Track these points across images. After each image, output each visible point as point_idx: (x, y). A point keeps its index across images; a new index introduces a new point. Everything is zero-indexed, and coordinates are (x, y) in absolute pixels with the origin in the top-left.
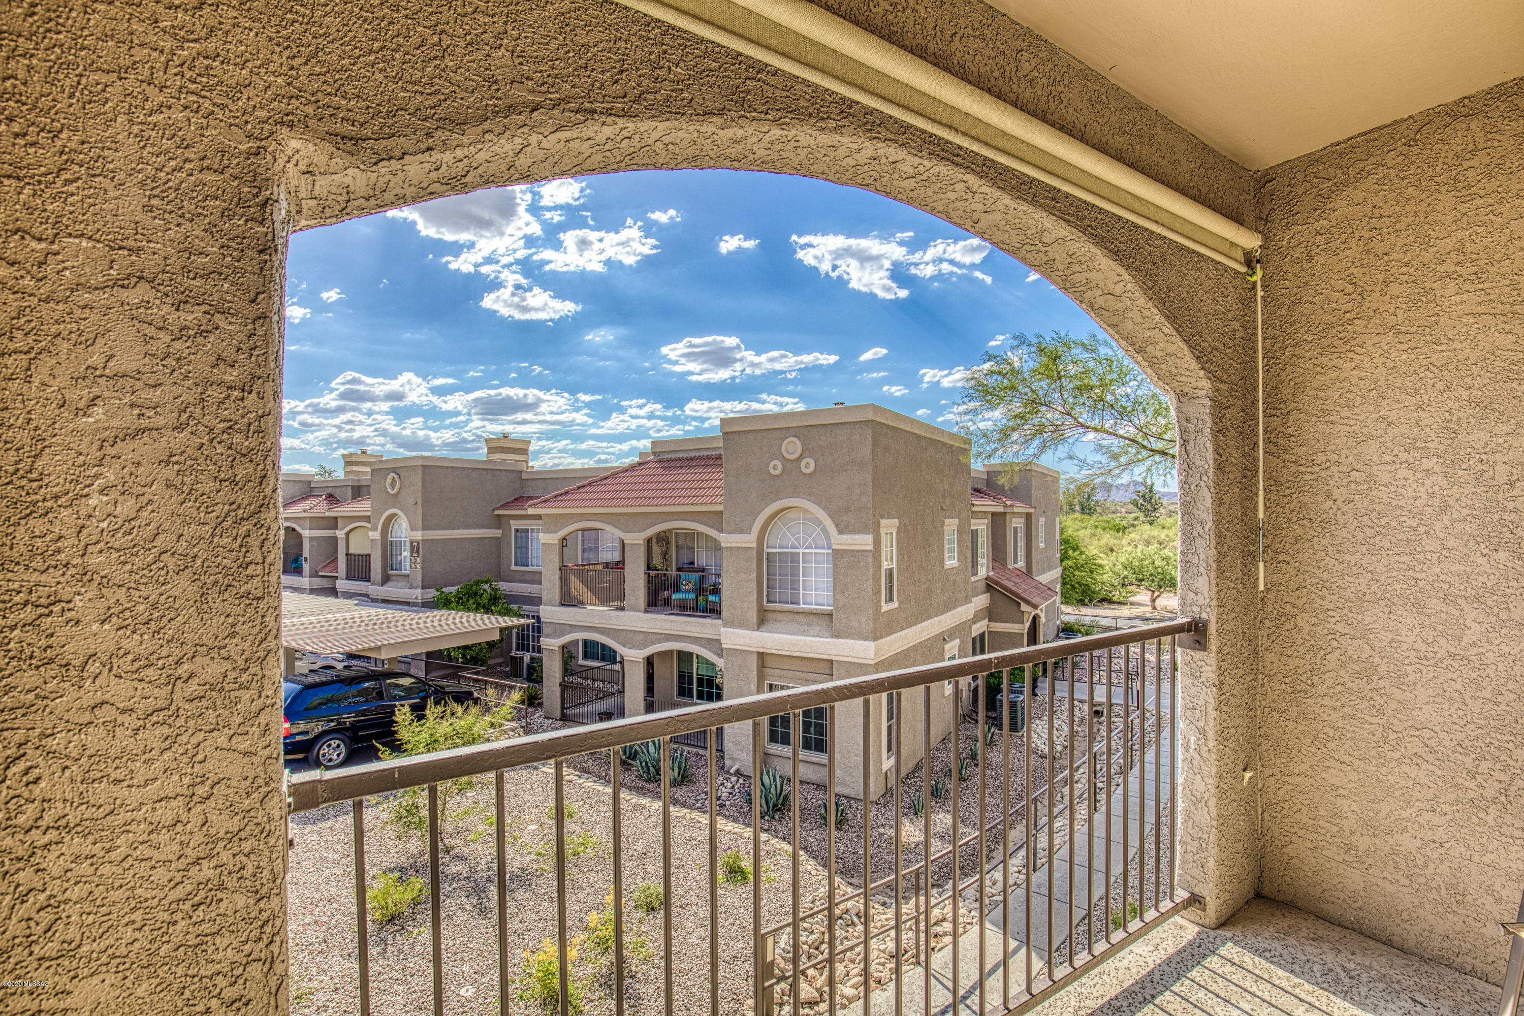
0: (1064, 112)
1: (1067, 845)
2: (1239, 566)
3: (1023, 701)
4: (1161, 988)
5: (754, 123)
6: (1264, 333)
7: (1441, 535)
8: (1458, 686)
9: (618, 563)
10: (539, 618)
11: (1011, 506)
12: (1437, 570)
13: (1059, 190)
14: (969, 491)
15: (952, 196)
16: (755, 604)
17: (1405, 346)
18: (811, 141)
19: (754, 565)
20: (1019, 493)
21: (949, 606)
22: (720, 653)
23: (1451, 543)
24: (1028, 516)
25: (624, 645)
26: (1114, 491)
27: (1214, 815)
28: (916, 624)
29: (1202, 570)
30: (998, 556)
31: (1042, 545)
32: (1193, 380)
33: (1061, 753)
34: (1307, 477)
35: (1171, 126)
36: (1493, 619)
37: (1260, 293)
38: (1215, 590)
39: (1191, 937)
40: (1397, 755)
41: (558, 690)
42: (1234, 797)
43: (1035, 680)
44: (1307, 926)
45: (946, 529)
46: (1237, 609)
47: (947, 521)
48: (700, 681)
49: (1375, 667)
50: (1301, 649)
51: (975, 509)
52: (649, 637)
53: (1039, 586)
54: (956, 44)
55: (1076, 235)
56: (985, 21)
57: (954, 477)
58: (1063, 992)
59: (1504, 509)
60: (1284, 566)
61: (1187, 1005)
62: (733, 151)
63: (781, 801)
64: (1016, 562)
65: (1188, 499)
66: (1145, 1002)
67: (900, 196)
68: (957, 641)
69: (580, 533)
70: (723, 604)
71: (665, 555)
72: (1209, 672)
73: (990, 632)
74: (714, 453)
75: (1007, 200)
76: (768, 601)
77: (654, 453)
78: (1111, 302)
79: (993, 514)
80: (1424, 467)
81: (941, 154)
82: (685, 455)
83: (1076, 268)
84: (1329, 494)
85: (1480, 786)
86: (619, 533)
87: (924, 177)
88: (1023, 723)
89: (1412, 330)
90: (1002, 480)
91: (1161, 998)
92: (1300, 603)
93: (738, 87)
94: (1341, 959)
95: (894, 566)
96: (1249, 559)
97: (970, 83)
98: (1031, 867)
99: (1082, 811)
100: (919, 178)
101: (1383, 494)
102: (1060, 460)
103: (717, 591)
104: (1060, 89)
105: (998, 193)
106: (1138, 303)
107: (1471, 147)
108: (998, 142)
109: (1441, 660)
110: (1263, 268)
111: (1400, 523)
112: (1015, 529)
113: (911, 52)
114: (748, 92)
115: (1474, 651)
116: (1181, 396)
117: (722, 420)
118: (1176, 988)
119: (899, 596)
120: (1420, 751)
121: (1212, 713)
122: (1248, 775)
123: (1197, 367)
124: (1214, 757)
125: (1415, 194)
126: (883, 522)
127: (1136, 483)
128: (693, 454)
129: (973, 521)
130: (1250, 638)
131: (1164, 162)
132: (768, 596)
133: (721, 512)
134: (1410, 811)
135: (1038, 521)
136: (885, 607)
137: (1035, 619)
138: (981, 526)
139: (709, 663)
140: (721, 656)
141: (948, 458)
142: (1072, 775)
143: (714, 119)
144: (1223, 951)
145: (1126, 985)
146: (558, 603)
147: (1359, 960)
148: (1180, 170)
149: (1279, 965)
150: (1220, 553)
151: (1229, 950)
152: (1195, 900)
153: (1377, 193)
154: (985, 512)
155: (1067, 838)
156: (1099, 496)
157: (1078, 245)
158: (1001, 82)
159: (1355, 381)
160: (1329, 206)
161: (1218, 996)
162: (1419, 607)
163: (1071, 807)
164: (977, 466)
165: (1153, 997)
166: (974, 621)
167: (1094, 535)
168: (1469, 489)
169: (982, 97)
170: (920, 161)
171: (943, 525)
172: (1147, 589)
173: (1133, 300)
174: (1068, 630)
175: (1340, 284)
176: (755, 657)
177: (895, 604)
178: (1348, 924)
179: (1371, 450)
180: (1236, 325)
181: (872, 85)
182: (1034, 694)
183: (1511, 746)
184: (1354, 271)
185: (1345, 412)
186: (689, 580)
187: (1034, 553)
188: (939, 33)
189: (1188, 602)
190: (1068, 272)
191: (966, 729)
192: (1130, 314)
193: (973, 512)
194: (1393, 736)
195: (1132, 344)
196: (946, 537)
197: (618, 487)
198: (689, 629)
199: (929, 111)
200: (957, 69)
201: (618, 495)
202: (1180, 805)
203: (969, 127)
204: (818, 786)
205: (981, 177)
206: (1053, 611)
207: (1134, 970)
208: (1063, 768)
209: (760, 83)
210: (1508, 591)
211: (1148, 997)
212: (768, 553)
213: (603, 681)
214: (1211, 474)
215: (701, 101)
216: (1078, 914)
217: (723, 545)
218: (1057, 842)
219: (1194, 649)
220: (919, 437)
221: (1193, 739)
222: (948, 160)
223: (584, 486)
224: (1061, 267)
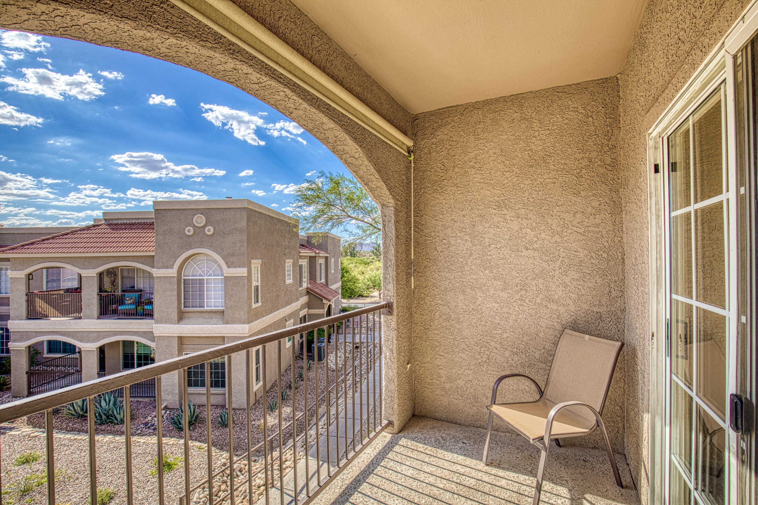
0: (333, 69)
1: (344, 410)
2: (405, 279)
3: (324, 346)
4: (376, 465)
5: (158, 31)
6: (414, 182)
7: (470, 264)
8: (475, 321)
9: (77, 289)
10: (7, 330)
11: (319, 253)
12: (469, 278)
13: (330, 106)
14: (298, 246)
15: (279, 98)
16: (176, 309)
17: (459, 192)
18: (197, 51)
19: (176, 287)
20: (322, 247)
21: (288, 303)
22: (153, 339)
23: (473, 268)
24: (326, 258)
25: (81, 341)
26: (364, 246)
27: (396, 385)
28: (271, 313)
29: (391, 281)
30: (312, 277)
31: (333, 271)
32: (387, 199)
33: (341, 368)
34: (429, 242)
35: (379, 87)
36: (485, 295)
37: (413, 165)
38: (395, 289)
39: (388, 440)
40: (457, 350)
41: (25, 377)
42: (404, 376)
43: (329, 336)
44: (430, 423)
45: (287, 264)
46: (404, 297)
47: (287, 261)
48: (139, 357)
49: (451, 316)
50: (427, 311)
51: (301, 254)
52: (100, 335)
53: (331, 291)
54: (281, 22)
55: (338, 127)
56: (296, 16)
57: (290, 239)
58: (334, 481)
59: (487, 255)
60: (421, 278)
61: (387, 470)
62: (144, 44)
63: (194, 419)
64: (321, 280)
65: (386, 250)
66: (370, 473)
67: (250, 92)
68: (293, 320)
69: (45, 271)
70: (155, 310)
71: (113, 283)
72: (394, 325)
73: (308, 314)
74: (149, 221)
75: (305, 105)
76: (185, 307)
77: (105, 220)
78: (354, 161)
79: (310, 257)
80: (465, 239)
81: (272, 75)
82: (128, 222)
83: (338, 143)
84: (436, 249)
85: (482, 357)
86: (77, 270)
87: (263, 85)
88: (324, 357)
89: (462, 186)
90: (314, 241)
91: (376, 470)
92: (426, 293)
93: (146, 8)
94: (441, 434)
95: (259, 284)
96: (408, 275)
97: (288, 44)
98: (329, 424)
99: (350, 393)
100: (261, 85)
101: (453, 249)
102: (342, 231)
103: (151, 303)
104: (332, 58)
105: (301, 101)
106: (365, 163)
107: (479, 120)
108: (301, 75)
109: (470, 312)
110: (414, 155)
111: (458, 260)
112: (321, 264)
113: (257, 19)
114: (154, 13)
115: (480, 307)
116: (383, 206)
117: (154, 202)
118: (382, 464)
119: (262, 299)
120: (464, 347)
121: (395, 342)
122: (409, 366)
123: (389, 193)
124: (396, 360)
125: (463, 134)
126: (253, 261)
127: (373, 243)
128: (134, 221)
129: (300, 260)
130: (409, 308)
131: (377, 103)
132: (184, 304)
133: (153, 256)
134: (462, 371)
135: (331, 260)
136: (254, 306)
137: (330, 307)
138: (304, 263)
139: (145, 346)
140: (154, 341)
141: (287, 229)
142: (345, 378)
143: (129, 22)
144: (400, 443)
145: (362, 469)
146: (24, 317)
147: (446, 432)
148: (383, 107)
149: (420, 442)
150: (397, 273)
151: (403, 441)
152: (390, 423)
153: (451, 131)
154: (306, 256)
155: (344, 407)
156: (358, 249)
157: (339, 133)
158: (304, 47)
159: (444, 204)
160: (436, 134)
161: (398, 462)
162: (463, 292)
163: (346, 393)
164: (302, 234)
165: (373, 470)
166: (301, 309)
167: (356, 266)
168: (478, 247)
169: (293, 52)
170: (261, 76)
171: (285, 262)
172: (377, 290)
173: (363, 161)
174: (344, 310)
175: (440, 165)
176: (177, 339)
177: (260, 304)
178: (443, 419)
179: (449, 231)
180: (404, 177)
181: (235, 30)
182: (329, 342)
183: (490, 341)
184: (444, 160)
185: (441, 216)
186: (130, 298)
187: (329, 275)
188: (272, 14)
189: (386, 295)
190: (335, 144)
191: (297, 363)
192: (362, 168)
193: (300, 256)
194: (456, 343)
195: (363, 181)
196: (287, 269)
197: (76, 240)
198: (131, 327)
199: (265, 52)
200: (281, 35)
201: (76, 245)
202: (384, 383)
203: (286, 65)
204: (217, 406)
205: (293, 91)
206: (337, 302)
207: (365, 461)
208: (342, 375)
209: (163, 10)
210: (489, 285)
211: (371, 471)
212: (184, 279)
213: (65, 366)
214: (394, 240)
215: (119, 9)
216: (349, 441)
217: (154, 275)
218: (340, 409)
219: (388, 315)
220: (272, 218)
221: (388, 354)
222: (276, 79)
223: (48, 239)
224: (332, 142)
